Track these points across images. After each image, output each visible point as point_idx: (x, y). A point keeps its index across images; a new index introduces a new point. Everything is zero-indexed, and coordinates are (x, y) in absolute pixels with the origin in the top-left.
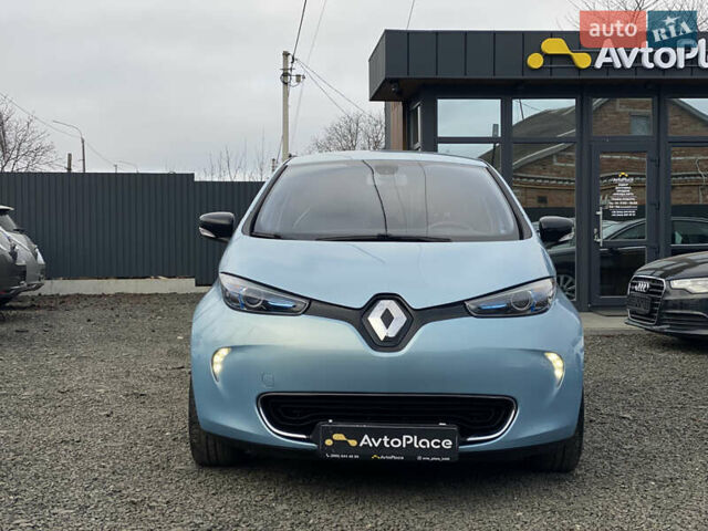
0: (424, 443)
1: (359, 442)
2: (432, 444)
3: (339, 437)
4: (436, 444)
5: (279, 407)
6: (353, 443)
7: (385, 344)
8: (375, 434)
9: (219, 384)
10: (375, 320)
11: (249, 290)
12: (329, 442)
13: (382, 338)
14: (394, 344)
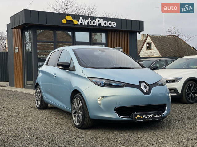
0: (156, 116)
1: (143, 117)
2: (157, 116)
3: (138, 116)
4: (158, 116)
5: (120, 110)
6: (141, 117)
7: (146, 93)
8: (146, 115)
9: (101, 106)
10: (142, 87)
11: (105, 82)
12: (136, 118)
13: (145, 92)
14: (148, 92)
